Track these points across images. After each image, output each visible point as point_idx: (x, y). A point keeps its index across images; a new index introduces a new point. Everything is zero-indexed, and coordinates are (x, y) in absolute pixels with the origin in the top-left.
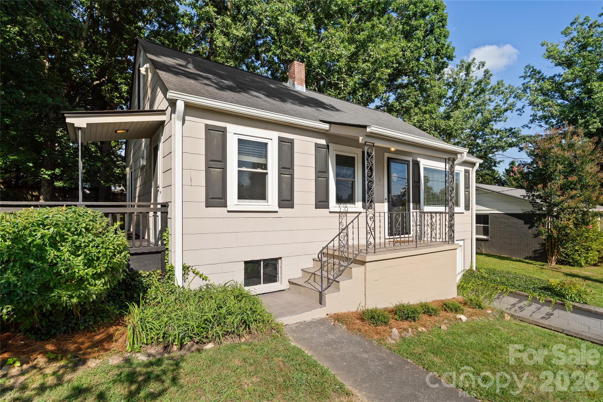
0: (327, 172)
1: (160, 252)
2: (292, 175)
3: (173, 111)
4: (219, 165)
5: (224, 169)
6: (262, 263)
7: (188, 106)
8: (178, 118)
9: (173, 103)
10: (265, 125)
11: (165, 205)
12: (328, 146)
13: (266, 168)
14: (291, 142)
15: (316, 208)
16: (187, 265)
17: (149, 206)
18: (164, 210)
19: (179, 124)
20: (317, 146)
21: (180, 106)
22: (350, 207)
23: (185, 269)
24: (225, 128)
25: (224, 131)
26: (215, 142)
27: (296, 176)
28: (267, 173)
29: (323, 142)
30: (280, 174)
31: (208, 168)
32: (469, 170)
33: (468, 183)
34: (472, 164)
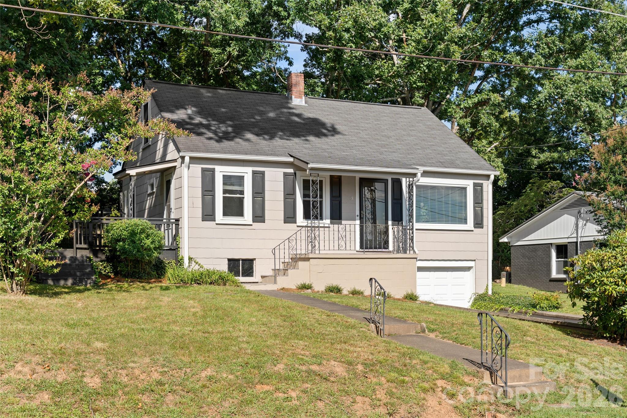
0: (294, 194)
1: (175, 250)
2: (263, 198)
3: (183, 162)
4: (211, 193)
5: (214, 196)
6: (241, 262)
7: (191, 158)
8: (186, 166)
9: (183, 158)
10: (242, 163)
11: (177, 220)
12: (295, 173)
13: (243, 194)
14: (263, 173)
15: (284, 223)
16: (191, 257)
17: (162, 220)
18: (177, 223)
19: (186, 169)
20: (285, 174)
21: (187, 159)
22: (316, 223)
23: (190, 259)
24: (214, 169)
25: (213, 171)
26: (208, 179)
27: (266, 198)
28: (243, 198)
29: (291, 171)
30: (254, 197)
31: (203, 195)
32: (482, 184)
33: (480, 197)
34: (488, 177)
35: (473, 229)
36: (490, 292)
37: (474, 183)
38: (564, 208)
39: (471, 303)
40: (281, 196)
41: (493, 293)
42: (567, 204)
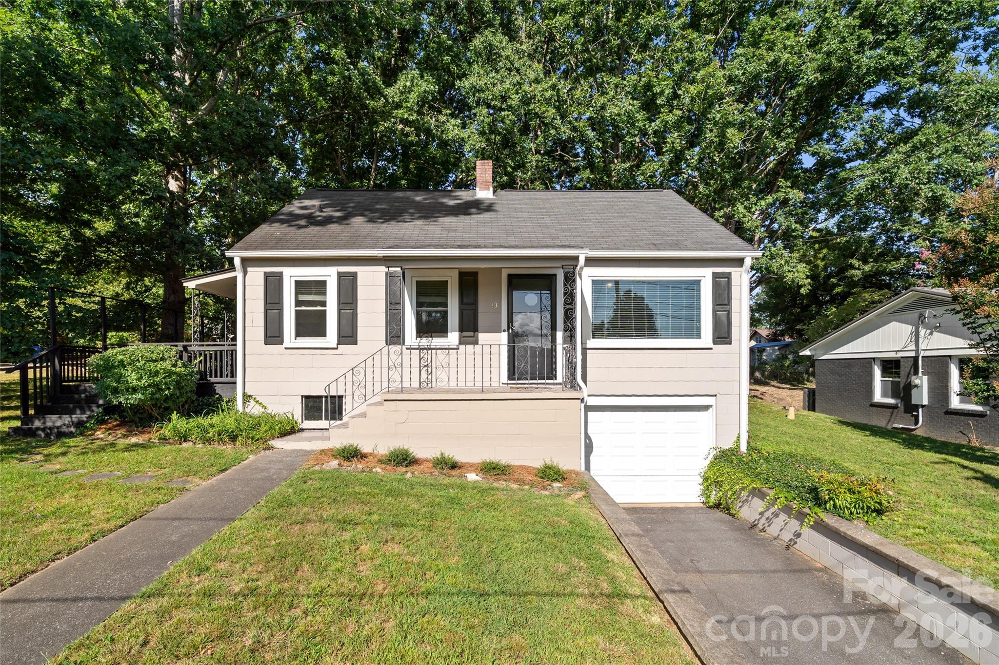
0: (403, 302)
2: (355, 310)
4: (276, 306)
5: (281, 310)
6: (324, 399)
8: (238, 271)
10: (323, 263)
12: (403, 274)
13: (325, 306)
14: (354, 275)
15: (386, 344)
16: (248, 393)
19: (240, 275)
20: (388, 275)
21: (237, 262)
22: (437, 341)
23: (246, 396)
24: (282, 273)
25: (280, 275)
26: (273, 287)
27: (359, 310)
28: (326, 311)
30: (339, 309)
31: (266, 310)
32: (730, 274)
33: (726, 295)
34: (739, 262)
35: (711, 345)
36: (743, 448)
37: (714, 273)
38: (895, 312)
39: (708, 462)
40: (381, 306)
41: (750, 448)
42: (901, 306)
